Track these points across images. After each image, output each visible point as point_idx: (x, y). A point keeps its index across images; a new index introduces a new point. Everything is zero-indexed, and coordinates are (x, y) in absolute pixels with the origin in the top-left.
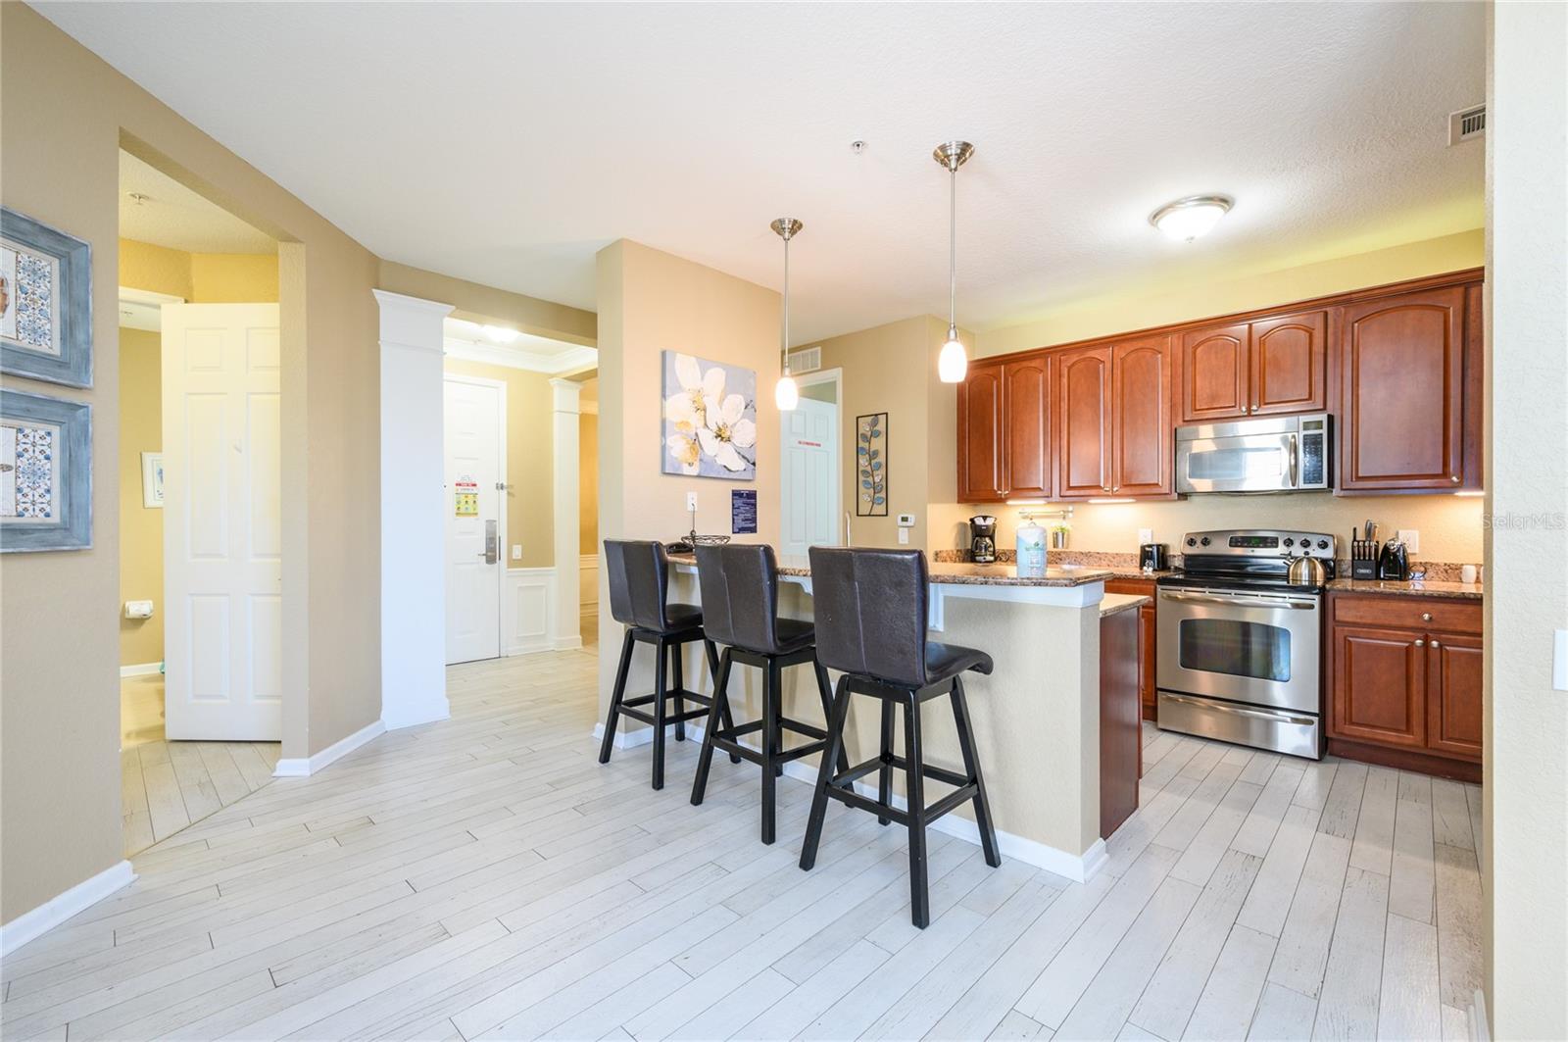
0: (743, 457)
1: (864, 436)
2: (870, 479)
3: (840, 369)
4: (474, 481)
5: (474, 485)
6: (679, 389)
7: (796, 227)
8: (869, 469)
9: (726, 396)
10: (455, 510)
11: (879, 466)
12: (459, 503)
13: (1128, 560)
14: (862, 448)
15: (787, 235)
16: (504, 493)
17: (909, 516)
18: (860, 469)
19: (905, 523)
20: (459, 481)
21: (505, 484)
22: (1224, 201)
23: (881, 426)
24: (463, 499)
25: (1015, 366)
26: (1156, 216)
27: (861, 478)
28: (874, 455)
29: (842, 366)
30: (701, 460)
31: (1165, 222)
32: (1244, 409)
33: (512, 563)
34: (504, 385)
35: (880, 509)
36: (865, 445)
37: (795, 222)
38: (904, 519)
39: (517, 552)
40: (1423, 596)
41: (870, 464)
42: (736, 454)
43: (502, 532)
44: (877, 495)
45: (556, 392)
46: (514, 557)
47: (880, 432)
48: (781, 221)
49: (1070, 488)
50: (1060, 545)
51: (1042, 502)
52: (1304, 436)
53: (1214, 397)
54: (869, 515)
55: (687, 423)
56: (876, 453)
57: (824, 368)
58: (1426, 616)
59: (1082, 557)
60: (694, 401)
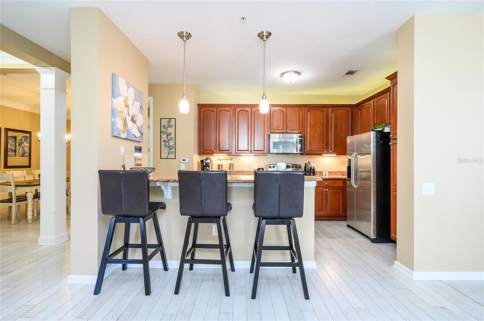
0: (140, 131)
1: (164, 127)
2: (168, 144)
3: (152, 97)
6: (119, 95)
7: (189, 36)
8: (167, 140)
9: (135, 102)
11: (171, 139)
13: (251, 173)
14: (164, 131)
15: (185, 39)
17: (186, 159)
18: (162, 140)
19: (184, 162)
22: (299, 73)
23: (173, 122)
25: (220, 109)
26: (283, 74)
27: (163, 143)
28: (168, 135)
29: (153, 97)
30: (127, 131)
31: (285, 76)
32: (285, 131)
35: (172, 156)
36: (165, 130)
37: (190, 34)
38: (183, 160)
40: (326, 179)
41: (167, 138)
42: (137, 129)
44: (170, 151)
47: (172, 125)
48: (182, 33)
49: (238, 150)
50: (232, 169)
51: (226, 155)
52: (299, 139)
53: (278, 127)
54: (167, 158)
55: (123, 112)
56: (170, 134)
58: (326, 184)
59: (237, 172)
60: (125, 102)
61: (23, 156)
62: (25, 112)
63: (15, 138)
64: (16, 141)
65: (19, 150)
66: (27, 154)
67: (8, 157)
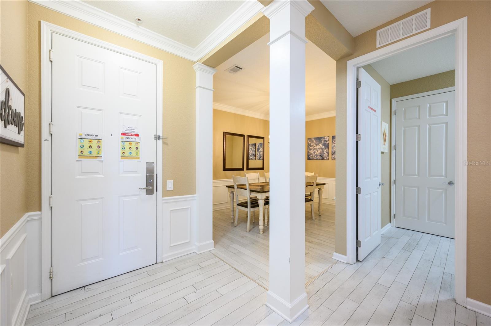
4: (136, 132)
5: (137, 135)
10: (121, 154)
12: (123, 148)
16: (160, 142)
20: (124, 131)
21: (161, 135)
24: (127, 145)
33: (166, 193)
34: (160, 64)
39: (170, 185)
43: (159, 171)
45: (198, 74)
46: (168, 189)
57: (433, 26)
61: (259, 159)
62: (260, 120)
63: (255, 145)
64: (255, 147)
65: (257, 155)
66: (262, 158)
67: (249, 160)
